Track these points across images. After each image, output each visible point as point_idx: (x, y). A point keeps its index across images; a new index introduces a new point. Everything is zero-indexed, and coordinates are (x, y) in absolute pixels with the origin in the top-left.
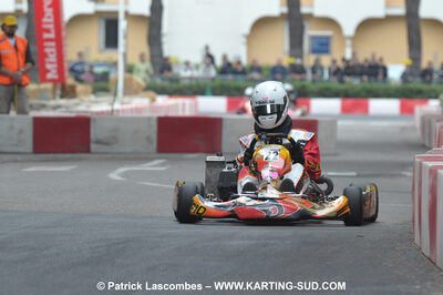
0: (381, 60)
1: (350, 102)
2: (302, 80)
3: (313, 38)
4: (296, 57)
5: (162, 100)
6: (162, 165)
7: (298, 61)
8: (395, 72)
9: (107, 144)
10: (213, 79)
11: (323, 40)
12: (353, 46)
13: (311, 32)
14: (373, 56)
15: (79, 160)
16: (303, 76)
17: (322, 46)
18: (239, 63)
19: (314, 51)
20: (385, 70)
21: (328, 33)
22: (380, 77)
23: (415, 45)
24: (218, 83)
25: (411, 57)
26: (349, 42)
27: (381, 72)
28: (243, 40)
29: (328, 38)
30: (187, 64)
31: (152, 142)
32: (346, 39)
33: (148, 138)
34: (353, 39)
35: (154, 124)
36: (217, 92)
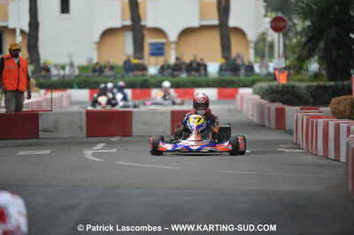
0: (202, 60)
1: (181, 90)
3: (152, 44)
4: (139, 58)
7: (141, 61)
8: (213, 69)
9: (49, 132)
10: (78, 76)
11: (160, 46)
12: (176, 49)
13: (149, 40)
14: (195, 56)
16: (144, 72)
17: (158, 50)
19: (153, 54)
20: (205, 67)
21: (162, 41)
22: (202, 72)
23: (226, 47)
24: (82, 79)
25: (224, 57)
26: (173, 46)
27: (202, 68)
28: (95, 46)
29: (163, 44)
30: (56, 66)
31: (82, 130)
32: (171, 43)
33: (80, 127)
34: (176, 43)
35: (84, 117)
36: (81, 86)
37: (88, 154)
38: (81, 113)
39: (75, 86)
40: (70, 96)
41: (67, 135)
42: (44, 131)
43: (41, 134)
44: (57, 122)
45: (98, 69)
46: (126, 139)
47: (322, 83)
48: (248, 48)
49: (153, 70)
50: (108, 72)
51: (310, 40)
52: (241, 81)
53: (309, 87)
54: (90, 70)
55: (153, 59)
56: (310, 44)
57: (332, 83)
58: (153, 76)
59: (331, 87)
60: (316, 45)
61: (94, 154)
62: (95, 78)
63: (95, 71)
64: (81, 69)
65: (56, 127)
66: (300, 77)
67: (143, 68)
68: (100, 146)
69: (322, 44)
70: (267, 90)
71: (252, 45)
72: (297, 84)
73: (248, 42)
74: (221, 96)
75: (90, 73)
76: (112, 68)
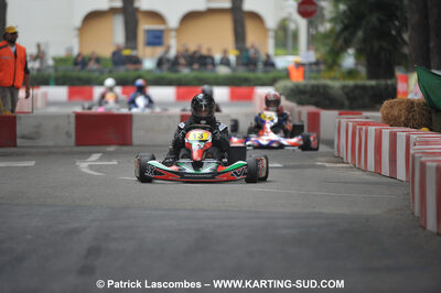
0: (209, 50)
1: (183, 89)
2: (136, 70)
3: (148, 32)
6: (100, 159)
7: (134, 53)
9: (28, 138)
11: (157, 34)
12: (177, 37)
13: (145, 26)
14: (200, 47)
16: (137, 66)
17: (156, 39)
19: (149, 43)
21: (160, 27)
23: (240, 36)
24: (61, 73)
25: (237, 48)
26: (173, 34)
28: (76, 33)
29: (161, 31)
31: (70, 136)
32: (171, 30)
33: (67, 133)
34: (178, 30)
35: (73, 121)
36: (59, 82)
37: (84, 166)
38: (68, 116)
39: (52, 82)
40: (45, 95)
42: (24, 137)
43: (19, 142)
44: (38, 126)
45: (81, 62)
46: (125, 148)
47: (360, 82)
48: (266, 37)
49: (149, 64)
50: (93, 66)
51: (345, 28)
52: (258, 79)
53: (344, 87)
54: (70, 63)
55: (149, 50)
56: (346, 34)
57: (373, 83)
58: (149, 71)
59: (372, 87)
60: (353, 34)
61: (91, 167)
62: (77, 72)
63: (76, 63)
64: (58, 61)
65: (37, 133)
66: (332, 74)
67: (136, 61)
68: (95, 157)
69: (360, 34)
70: (292, 90)
71: (271, 34)
72: (329, 83)
73: (265, 30)
74: (234, 97)
75: (70, 66)
76: (98, 60)
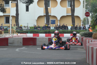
5: (19, 34)
12: (59, 22)
15: (7, 47)
18: (35, 26)
19: (52, 23)
25: (73, 24)
28: (36, 21)
32: (58, 20)
33: (20, 42)
34: (59, 20)
36: (31, 32)
37: (17, 50)
38: (21, 38)
39: (29, 32)
41: (17, 45)
42: (10, 43)
43: (9, 44)
44: (14, 41)
55: (52, 25)
58: (52, 30)
65: (13, 42)
75: (33, 29)
